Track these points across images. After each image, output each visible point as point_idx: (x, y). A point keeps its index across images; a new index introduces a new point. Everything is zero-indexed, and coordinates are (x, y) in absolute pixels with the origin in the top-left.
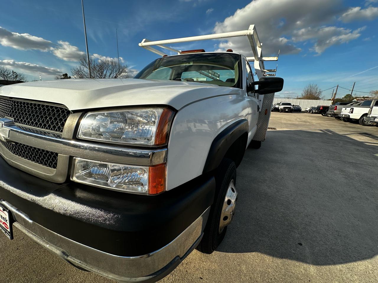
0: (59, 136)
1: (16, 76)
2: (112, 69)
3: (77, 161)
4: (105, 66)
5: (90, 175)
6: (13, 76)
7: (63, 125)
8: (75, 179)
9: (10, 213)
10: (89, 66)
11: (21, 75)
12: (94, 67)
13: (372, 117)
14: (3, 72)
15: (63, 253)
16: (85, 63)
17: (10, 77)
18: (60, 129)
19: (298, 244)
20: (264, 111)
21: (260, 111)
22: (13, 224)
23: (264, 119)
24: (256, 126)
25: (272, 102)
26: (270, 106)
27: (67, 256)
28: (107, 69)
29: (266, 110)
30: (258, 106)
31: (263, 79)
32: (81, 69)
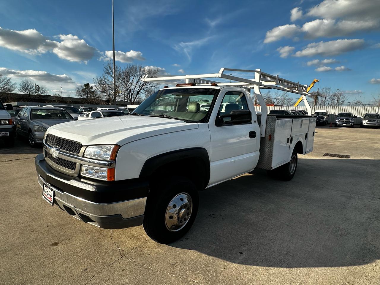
0: (78, 156)
1: (38, 90)
2: (140, 75)
3: (83, 166)
4: (132, 72)
5: (88, 173)
6: (35, 90)
7: (80, 151)
8: (82, 174)
9: (54, 192)
10: (114, 74)
11: (43, 88)
12: (119, 75)
14: (27, 86)
15: (74, 207)
16: (109, 71)
17: (32, 91)
18: (78, 153)
19: (240, 253)
20: (268, 137)
21: (264, 136)
22: (55, 197)
23: (269, 145)
24: (258, 153)
25: (275, 127)
26: (273, 131)
27: (76, 208)
28: (133, 76)
29: (270, 135)
30: (250, 132)
31: (232, 112)
32: (104, 78)
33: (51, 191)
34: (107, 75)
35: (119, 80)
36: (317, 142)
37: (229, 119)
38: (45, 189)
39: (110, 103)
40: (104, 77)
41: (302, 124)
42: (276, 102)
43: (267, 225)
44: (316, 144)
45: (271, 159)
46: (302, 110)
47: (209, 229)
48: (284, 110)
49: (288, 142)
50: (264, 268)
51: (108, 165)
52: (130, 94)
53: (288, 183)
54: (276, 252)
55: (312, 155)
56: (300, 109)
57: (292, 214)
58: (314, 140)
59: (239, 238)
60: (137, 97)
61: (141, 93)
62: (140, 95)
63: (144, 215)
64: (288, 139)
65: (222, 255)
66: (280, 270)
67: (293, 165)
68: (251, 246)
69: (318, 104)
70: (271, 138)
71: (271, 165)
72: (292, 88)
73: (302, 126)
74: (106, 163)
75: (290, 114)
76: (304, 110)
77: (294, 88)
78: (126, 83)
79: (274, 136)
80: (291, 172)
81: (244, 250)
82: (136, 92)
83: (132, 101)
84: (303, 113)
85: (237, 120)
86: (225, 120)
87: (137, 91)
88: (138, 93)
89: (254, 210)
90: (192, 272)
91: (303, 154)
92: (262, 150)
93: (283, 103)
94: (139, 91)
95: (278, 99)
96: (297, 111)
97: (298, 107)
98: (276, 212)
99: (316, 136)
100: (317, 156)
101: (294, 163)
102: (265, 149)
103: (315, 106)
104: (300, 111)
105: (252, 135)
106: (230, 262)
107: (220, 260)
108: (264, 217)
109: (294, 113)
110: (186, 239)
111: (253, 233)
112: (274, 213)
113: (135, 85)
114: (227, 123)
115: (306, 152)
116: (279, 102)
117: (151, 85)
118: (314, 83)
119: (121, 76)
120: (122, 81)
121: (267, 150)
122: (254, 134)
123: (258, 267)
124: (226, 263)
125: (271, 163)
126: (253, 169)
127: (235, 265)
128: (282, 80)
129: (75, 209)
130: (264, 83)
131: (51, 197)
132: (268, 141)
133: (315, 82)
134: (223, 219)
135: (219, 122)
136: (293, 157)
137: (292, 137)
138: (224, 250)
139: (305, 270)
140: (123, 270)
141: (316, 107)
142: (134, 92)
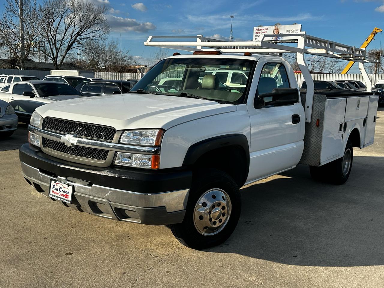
0: (110, 142)
8: (116, 163)
9: (73, 187)
18: (112, 139)
19: (293, 256)
20: (316, 122)
21: (309, 121)
22: (74, 193)
23: (316, 132)
24: (302, 143)
25: (324, 109)
26: (322, 115)
27: (110, 202)
28: (60, 17)
29: (318, 120)
30: (292, 116)
31: (274, 91)
32: (6, 20)
33: (69, 186)
34: (12, 14)
35: (34, 24)
36: (379, 132)
37: (269, 99)
38: (54, 186)
39: (17, 65)
40: (5, 18)
41: (359, 105)
42: (310, 65)
43: (320, 232)
44: (378, 136)
45: (320, 151)
46: (355, 80)
47: (249, 236)
48: (325, 80)
49: (340, 130)
50: (324, 268)
51: (153, 152)
52: (55, 49)
53: (341, 187)
54: (335, 255)
55: (372, 151)
56: (352, 79)
57: (350, 221)
58: (376, 129)
59: (289, 244)
60: (67, 55)
61: (74, 48)
62: (73, 52)
63: (185, 210)
64: (341, 125)
65: (273, 258)
66: (341, 268)
67: (347, 163)
68: (305, 251)
69: (380, 70)
70: (319, 123)
71: (319, 159)
72: (346, 55)
73: (358, 108)
74: (150, 149)
75: (336, 88)
76: (358, 80)
77: (348, 55)
78: (46, 30)
79: (323, 120)
80: (344, 172)
81: (297, 254)
82: (65, 47)
83: (59, 61)
84: (356, 86)
85: (281, 101)
86: (267, 100)
87: (67, 44)
88: (69, 48)
89: (300, 217)
90: (245, 272)
91: (361, 147)
92: (306, 140)
93: (323, 67)
94: (71, 45)
95: (314, 61)
96: (346, 82)
97: (349, 75)
98: (329, 219)
99: (379, 124)
100: (380, 152)
101: (349, 160)
102: (311, 139)
103: (376, 73)
104: (352, 83)
105: (295, 119)
106: (284, 264)
107: (272, 263)
108: (315, 223)
109: (342, 85)
110: (226, 245)
111: (304, 239)
112: (327, 220)
113: (63, 34)
114: (269, 105)
115: (364, 145)
116: (316, 65)
117: (91, 35)
118: (375, 35)
119: (37, 16)
120: (40, 27)
121: (313, 140)
122: (297, 119)
123: (316, 267)
124: (280, 265)
125: (319, 157)
126: (295, 165)
127: (290, 266)
128: (332, 43)
129: (110, 204)
130: (310, 50)
131: (68, 194)
132: (315, 128)
133: (376, 33)
134: (263, 226)
135: (258, 104)
136: (346, 151)
137: (346, 122)
138: (275, 254)
139: (368, 268)
140: (167, 272)
141: (377, 75)
142: (61, 46)
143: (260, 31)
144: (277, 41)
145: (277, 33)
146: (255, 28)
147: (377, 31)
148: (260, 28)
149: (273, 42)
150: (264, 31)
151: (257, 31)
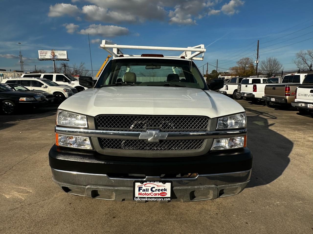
0: (205, 131)
9: (171, 182)
13: (242, 93)
15: (216, 185)
22: (173, 189)
33: (165, 183)
38: (141, 187)
131: (165, 192)
133: (109, 57)
143: (43, 53)
144: (54, 59)
145: (53, 55)
146: (39, 51)
147: (110, 57)
148: (42, 51)
149: (52, 59)
150: (45, 53)
151: (41, 53)
